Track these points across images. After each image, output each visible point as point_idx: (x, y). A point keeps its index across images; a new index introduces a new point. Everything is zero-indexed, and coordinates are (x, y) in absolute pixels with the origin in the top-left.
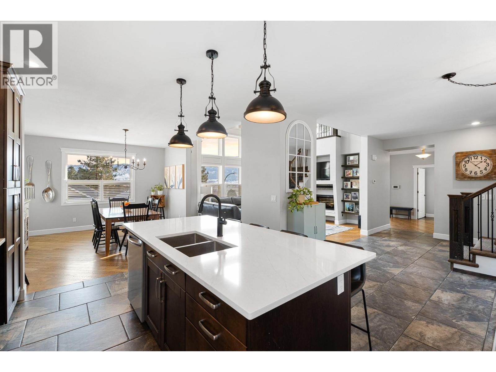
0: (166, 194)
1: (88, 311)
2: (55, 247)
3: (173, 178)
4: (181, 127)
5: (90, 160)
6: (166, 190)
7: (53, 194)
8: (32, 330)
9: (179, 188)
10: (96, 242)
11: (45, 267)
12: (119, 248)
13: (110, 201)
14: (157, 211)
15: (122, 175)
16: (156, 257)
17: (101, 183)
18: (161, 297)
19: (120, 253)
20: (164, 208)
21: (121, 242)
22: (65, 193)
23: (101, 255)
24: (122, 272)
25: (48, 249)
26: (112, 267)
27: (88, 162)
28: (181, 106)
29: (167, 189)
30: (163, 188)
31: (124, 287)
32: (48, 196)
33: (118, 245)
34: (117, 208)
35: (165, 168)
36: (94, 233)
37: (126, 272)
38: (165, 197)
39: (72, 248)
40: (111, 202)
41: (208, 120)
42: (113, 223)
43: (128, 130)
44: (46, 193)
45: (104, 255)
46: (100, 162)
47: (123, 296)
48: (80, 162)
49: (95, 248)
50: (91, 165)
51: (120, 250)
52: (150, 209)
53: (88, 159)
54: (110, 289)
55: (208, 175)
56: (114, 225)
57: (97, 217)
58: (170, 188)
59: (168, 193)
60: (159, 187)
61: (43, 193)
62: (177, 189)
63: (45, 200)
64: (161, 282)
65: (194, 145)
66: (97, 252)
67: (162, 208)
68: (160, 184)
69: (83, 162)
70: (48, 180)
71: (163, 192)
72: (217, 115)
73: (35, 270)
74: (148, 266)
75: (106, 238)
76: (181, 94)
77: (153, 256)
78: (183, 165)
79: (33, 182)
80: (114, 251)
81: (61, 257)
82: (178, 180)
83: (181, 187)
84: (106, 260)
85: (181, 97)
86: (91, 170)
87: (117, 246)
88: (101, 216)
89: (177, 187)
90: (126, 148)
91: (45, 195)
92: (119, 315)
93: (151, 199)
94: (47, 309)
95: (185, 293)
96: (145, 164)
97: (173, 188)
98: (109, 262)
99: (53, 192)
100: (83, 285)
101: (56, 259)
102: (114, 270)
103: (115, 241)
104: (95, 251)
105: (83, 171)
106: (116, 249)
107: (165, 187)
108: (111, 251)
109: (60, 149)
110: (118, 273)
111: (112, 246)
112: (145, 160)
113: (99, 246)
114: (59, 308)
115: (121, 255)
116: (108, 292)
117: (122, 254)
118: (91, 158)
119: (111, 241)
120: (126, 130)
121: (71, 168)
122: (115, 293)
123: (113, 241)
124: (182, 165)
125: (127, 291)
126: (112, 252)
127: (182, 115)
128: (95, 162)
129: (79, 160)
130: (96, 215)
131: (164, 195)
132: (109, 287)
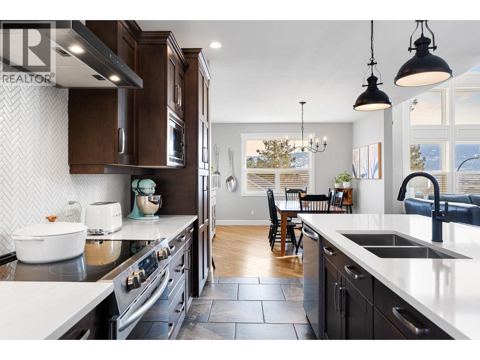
0: (354, 187)
1: (263, 309)
2: (236, 239)
3: (364, 164)
4: (372, 80)
5: (268, 149)
6: (354, 182)
7: (234, 184)
8: (216, 311)
9: (373, 178)
10: (272, 239)
11: (228, 256)
12: (295, 249)
13: (287, 192)
14: (341, 207)
15: (301, 166)
16: (335, 256)
17: (277, 172)
18: (341, 311)
19: (296, 256)
20: (352, 207)
21: (297, 243)
22: (244, 182)
23: (277, 254)
24: (298, 278)
25: (231, 239)
26: (287, 270)
27: (266, 152)
28: (372, 49)
29: (356, 180)
30: (350, 178)
31: (299, 294)
32: (231, 185)
33: (295, 246)
34: (294, 201)
35: (354, 151)
36: (270, 228)
37: (302, 278)
38: (353, 190)
39: (250, 242)
40: (288, 194)
41: (414, 55)
42: (289, 219)
43: (305, 103)
44: (229, 182)
45: (279, 254)
46: (278, 150)
47: (298, 304)
48: (259, 152)
49: (271, 245)
50: (269, 155)
51: (297, 252)
52: (332, 205)
53: (266, 148)
54: (285, 292)
55: (424, 162)
56: (290, 221)
57: (273, 210)
58: (361, 178)
59: (358, 186)
60: (344, 176)
61: (226, 182)
62: (370, 179)
63: (228, 189)
64: (340, 288)
65: (392, 104)
66: (273, 250)
67: (349, 207)
68: (346, 173)
69: (261, 152)
70: (230, 169)
71: (351, 185)
72: (431, 45)
73: (220, 257)
74: (325, 267)
75: (282, 236)
76: (372, 32)
77: (331, 253)
78: (380, 144)
79: (220, 171)
80: (290, 252)
81: (240, 249)
82: (372, 166)
83: (377, 175)
84: (282, 260)
85: (372, 36)
86: (269, 161)
87: (293, 247)
88: (277, 210)
89: (370, 177)
90: (303, 127)
91: (228, 184)
92: (293, 324)
93: (334, 191)
94: (228, 295)
95: (373, 307)
96: (325, 145)
97: (365, 177)
98: (284, 263)
99: (235, 181)
100: (259, 281)
101: (236, 250)
102: (288, 273)
103: (291, 241)
104: (270, 248)
105: (261, 162)
106: (292, 251)
107: (354, 177)
108: (287, 251)
109: (240, 135)
110: (294, 277)
111: (288, 246)
112: (325, 139)
113: (275, 243)
114: (238, 297)
115: (297, 258)
116: (283, 295)
117: (299, 257)
118: (269, 147)
119: (287, 240)
120: (303, 103)
121: (251, 159)
122: (290, 298)
123: (289, 240)
124: (377, 145)
125: (302, 300)
126: (288, 253)
127: (374, 62)
128: (273, 151)
129: (257, 150)
130: (272, 208)
131: (352, 189)
132: (284, 290)
